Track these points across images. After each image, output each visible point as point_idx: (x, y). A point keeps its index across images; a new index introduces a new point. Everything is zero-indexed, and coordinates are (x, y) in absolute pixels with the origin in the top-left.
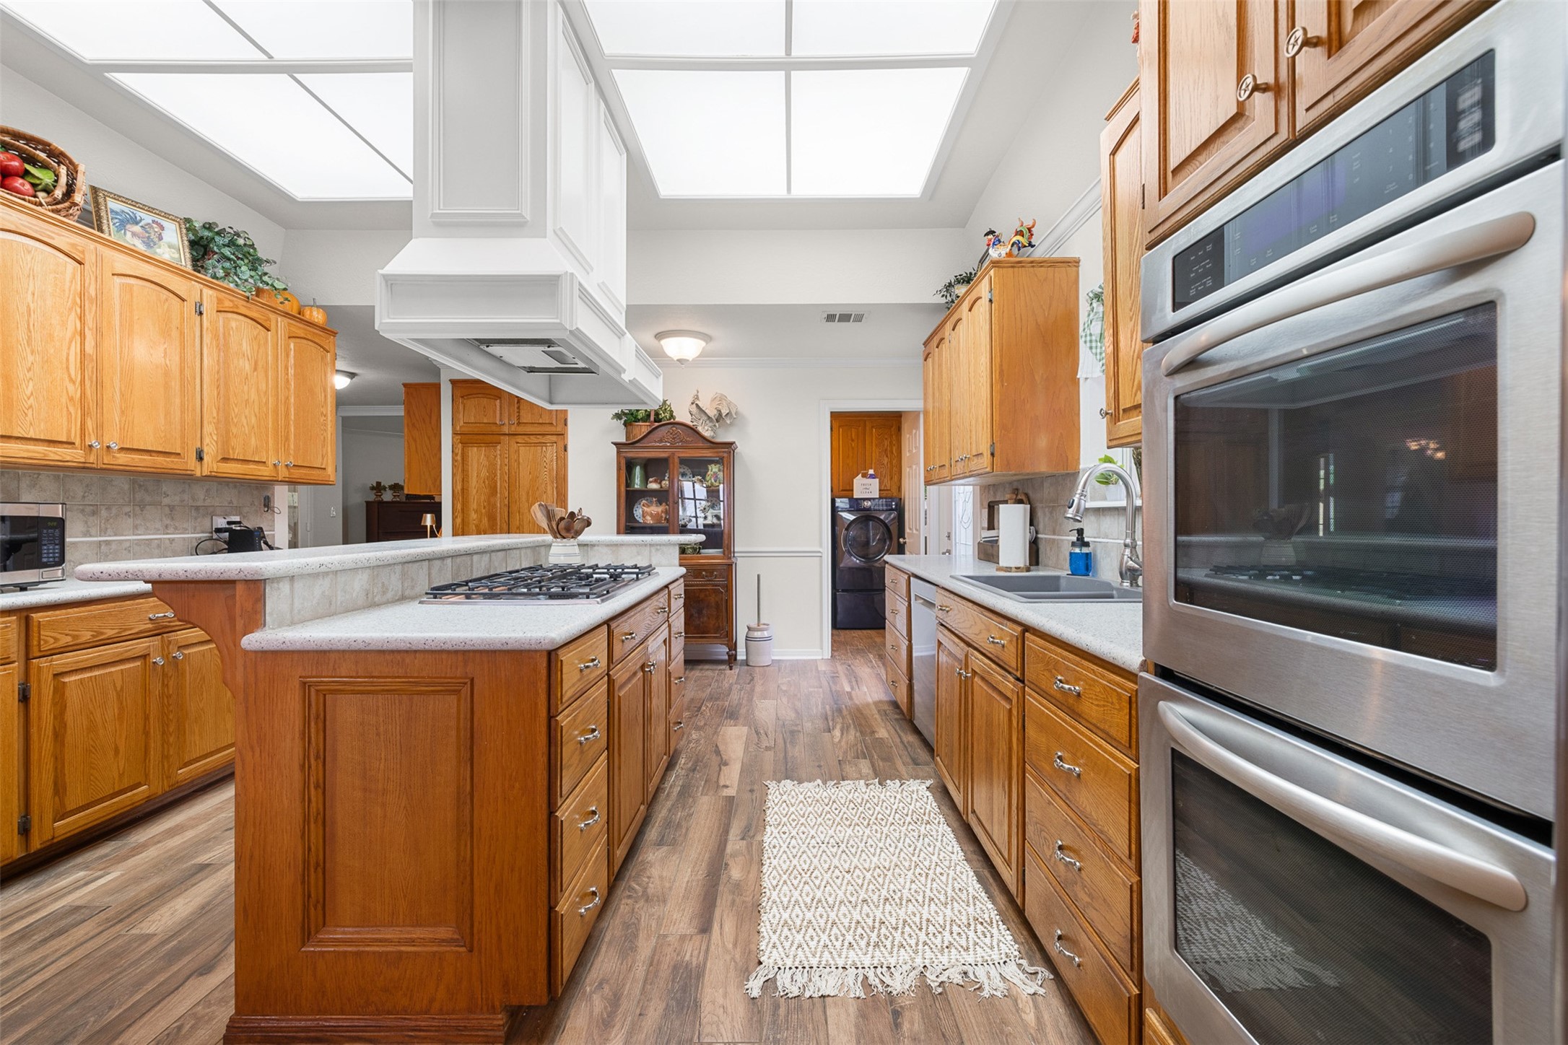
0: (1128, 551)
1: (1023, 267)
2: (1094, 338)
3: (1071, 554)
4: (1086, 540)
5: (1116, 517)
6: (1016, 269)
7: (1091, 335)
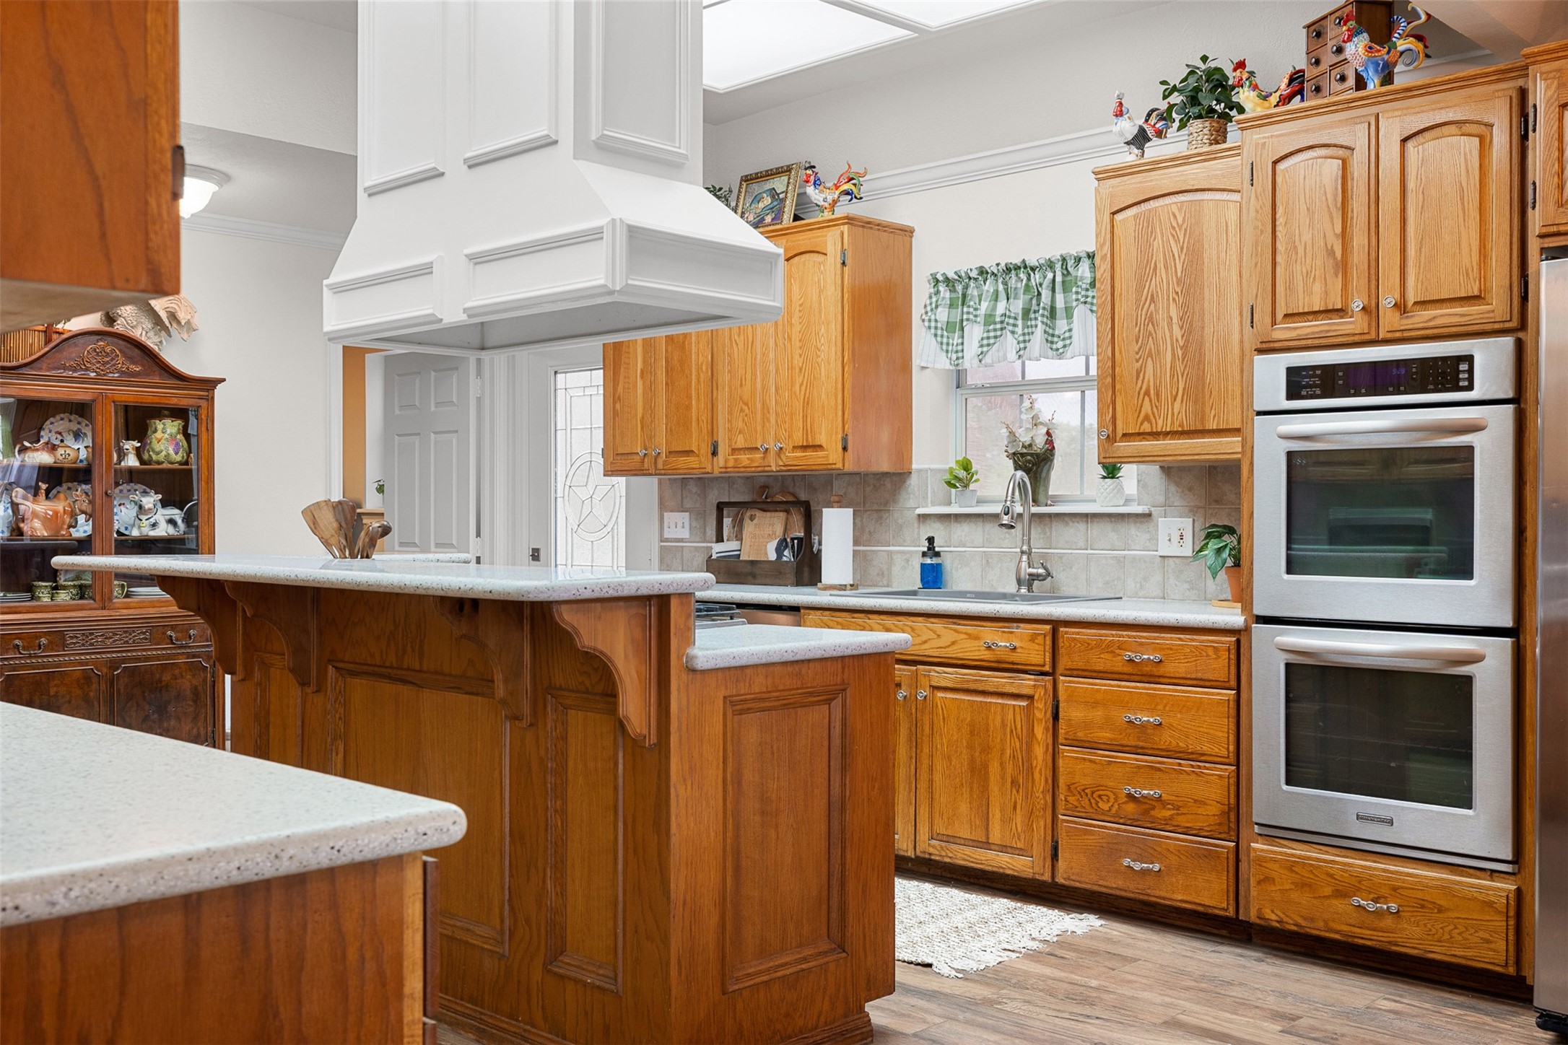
0: (1025, 558)
1: (871, 228)
2: (939, 325)
3: (923, 565)
4: (937, 549)
5: (981, 524)
6: (865, 230)
7: (936, 321)
